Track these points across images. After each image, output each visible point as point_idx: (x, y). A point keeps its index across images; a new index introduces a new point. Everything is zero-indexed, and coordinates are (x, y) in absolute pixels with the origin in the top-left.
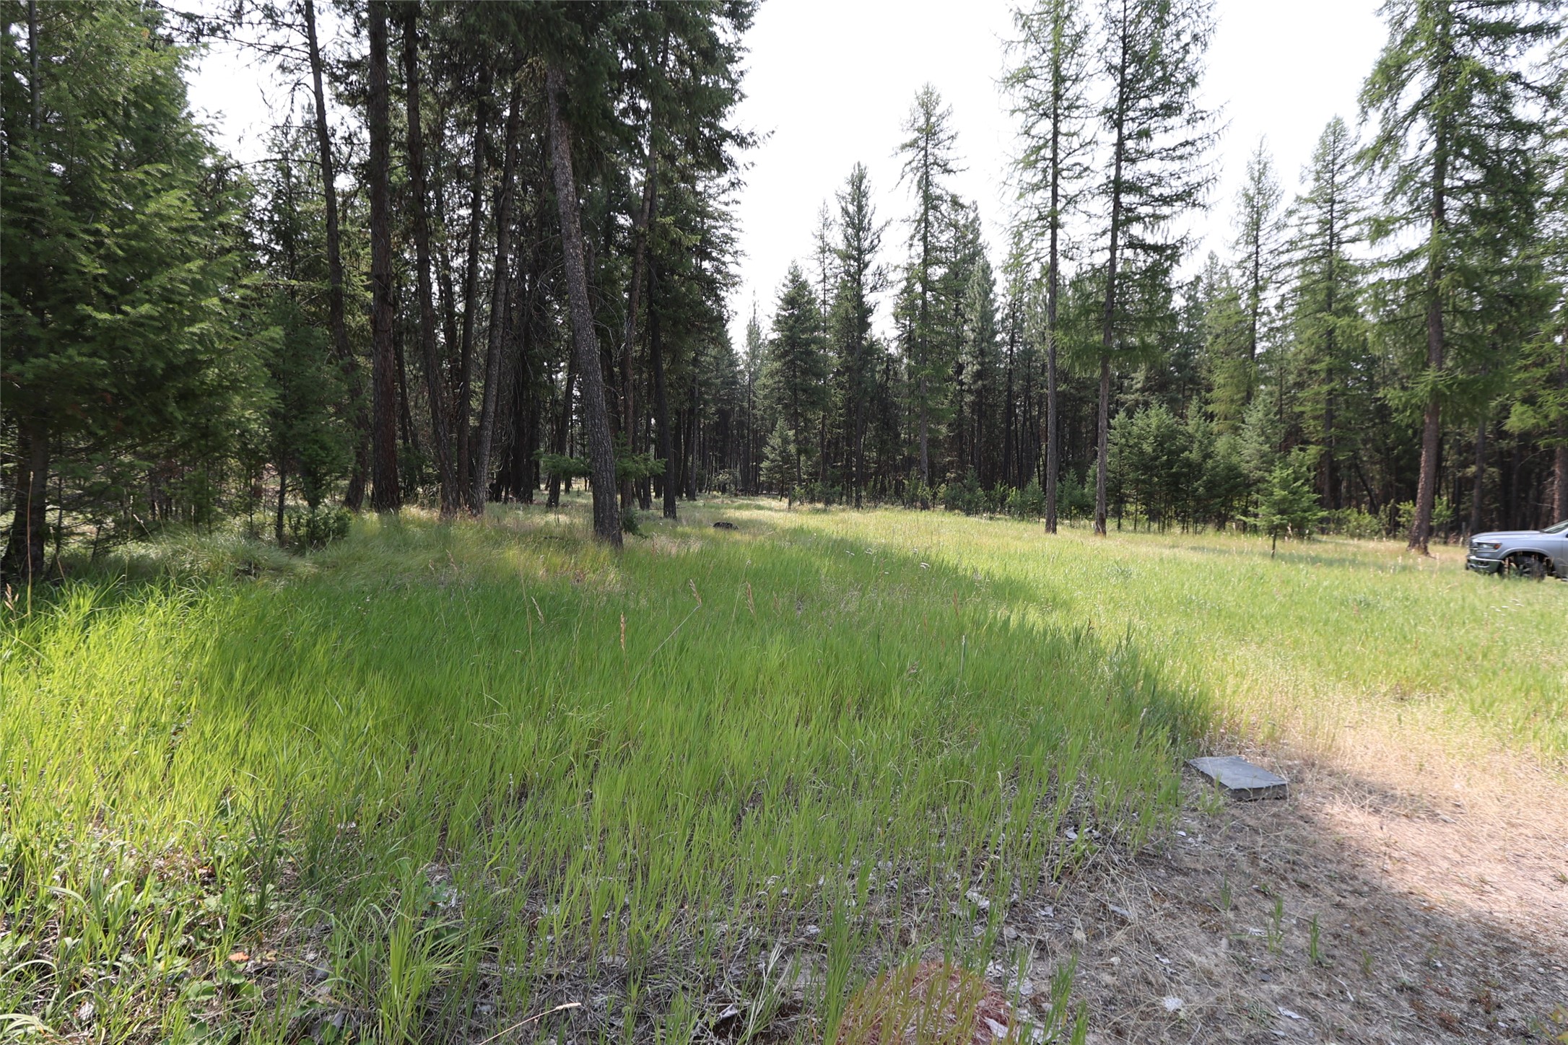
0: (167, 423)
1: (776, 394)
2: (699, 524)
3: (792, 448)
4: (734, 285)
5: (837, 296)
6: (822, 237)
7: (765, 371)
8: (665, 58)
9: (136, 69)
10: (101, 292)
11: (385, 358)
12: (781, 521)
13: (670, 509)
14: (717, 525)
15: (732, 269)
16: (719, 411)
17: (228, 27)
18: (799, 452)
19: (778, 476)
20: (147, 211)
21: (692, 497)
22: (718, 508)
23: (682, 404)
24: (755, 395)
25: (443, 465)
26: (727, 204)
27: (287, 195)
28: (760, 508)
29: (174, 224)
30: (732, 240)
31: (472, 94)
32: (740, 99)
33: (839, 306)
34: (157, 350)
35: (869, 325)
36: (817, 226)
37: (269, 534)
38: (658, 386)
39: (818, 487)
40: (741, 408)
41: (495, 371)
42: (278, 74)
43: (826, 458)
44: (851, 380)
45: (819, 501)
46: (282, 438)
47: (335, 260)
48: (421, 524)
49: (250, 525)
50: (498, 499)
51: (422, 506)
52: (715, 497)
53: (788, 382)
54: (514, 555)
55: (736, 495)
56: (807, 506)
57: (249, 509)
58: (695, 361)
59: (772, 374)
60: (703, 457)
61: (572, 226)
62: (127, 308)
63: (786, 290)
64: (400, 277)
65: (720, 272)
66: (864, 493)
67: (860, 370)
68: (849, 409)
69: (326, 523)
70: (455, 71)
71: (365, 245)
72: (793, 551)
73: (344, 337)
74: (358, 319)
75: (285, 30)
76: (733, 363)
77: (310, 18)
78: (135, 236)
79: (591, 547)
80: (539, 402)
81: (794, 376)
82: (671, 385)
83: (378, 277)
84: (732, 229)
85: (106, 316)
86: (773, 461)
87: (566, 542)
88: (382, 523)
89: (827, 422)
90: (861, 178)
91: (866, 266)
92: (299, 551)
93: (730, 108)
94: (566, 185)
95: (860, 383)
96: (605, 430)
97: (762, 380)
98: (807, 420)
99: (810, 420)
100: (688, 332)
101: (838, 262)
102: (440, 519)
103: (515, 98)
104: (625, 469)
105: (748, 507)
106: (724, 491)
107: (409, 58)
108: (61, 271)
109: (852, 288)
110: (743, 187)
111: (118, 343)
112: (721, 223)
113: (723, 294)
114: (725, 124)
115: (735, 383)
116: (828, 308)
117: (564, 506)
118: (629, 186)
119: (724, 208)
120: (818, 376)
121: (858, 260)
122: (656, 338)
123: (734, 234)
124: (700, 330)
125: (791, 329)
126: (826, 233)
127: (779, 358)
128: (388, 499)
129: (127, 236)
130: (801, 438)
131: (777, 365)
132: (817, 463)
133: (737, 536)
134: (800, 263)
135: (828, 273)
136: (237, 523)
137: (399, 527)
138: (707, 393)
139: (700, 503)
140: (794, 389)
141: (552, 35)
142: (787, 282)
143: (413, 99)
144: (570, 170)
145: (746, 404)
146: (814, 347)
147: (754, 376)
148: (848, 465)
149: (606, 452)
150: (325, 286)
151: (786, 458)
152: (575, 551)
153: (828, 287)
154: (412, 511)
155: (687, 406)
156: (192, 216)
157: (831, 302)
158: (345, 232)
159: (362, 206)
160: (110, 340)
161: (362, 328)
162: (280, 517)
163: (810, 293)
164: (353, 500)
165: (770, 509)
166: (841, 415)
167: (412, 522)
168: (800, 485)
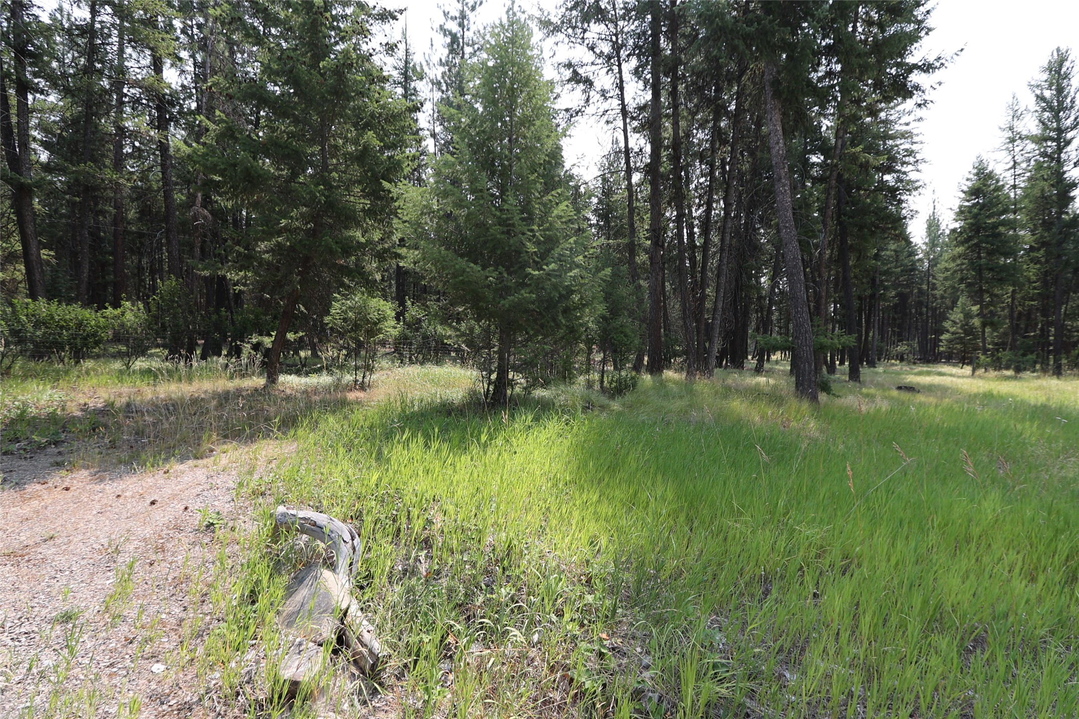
0: (558, 326)
1: (959, 275)
2: (880, 386)
3: (976, 322)
4: (916, 189)
5: (1030, 179)
6: (1011, 129)
7: (946, 256)
8: (855, 27)
9: (549, 144)
10: (534, 261)
11: (656, 279)
12: (965, 387)
13: (854, 375)
14: (900, 388)
15: (913, 176)
16: (899, 295)
17: (583, 109)
18: (984, 325)
19: (959, 346)
20: (553, 215)
21: (872, 364)
22: (898, 374)
23: (865, 290)
24: (934, 277)
25: (689, 344)
26: (907, 124)
27: (607, 193)
28: (940, 374)
29: (564, 220)
30: (912, 151)
31: (709, 102)
32: (927, 34)
33: (1032, 187)
34: (555, 287)
35: (1073, 199)
36: (1004, 119)
37: (597, 386)
38: (845, 278)
39: (1006, 355)
40: (921, 291)
41: (723, 280)
42: (606, 127)
43: (1015, 329)
44: (1048, 254)
45: (1007, 368)
46: (604, 330)
47: (632, 225)
48: (676, 383)
49: (588, 381)
50: (720, 366)
51: (676, 371)
52: (893, 365)
53: (972, 263)
54: (738, 406)
55: (914, 363)
56: (992, 373)
57: (587, 371)
58: (877, 257)
59: (954, 259)
60: (882, 332)
61: (782, 171)
62: (545, 267)
63: (969, 184)
64: (665, 229)
65: (901, 181)
66: (1064, 361)
67: (1060, 244)
68: (1045, 284)
69: (625, 381)
70: (699, 90)
71: (646, 213)
72: (986, 414)
73: (635, 269)
74: (642, 258)
75: (610, 100)
76: (913, 253)
77: (621, 88)
78: (548, 229)
79: (794, 403)
80: (750, 298)
81: (979, 258)
82: (856, 277)
83: (654, 230)
84: (913, 143)
85: (537, 272)
86: (953, 333)
87: (774, 398)
88: (654, 381)
89: (1018, 296)
90: (1062, 60)
91: (1068, 143)
92: (612, 397)
93: (916, 45)
94: (778, 143)
95: (1059, 256)
96: (806, 316)
97: (942, 265)
98: (992, 295)
99: (996, 296)
100: (873, 233)
101: (1031, 146)
102: (686, 379)
103: (739, 95)
104: (821, 344)
105: (928, 373)
106: (902, 360)
107: (674, 93)
108: (518, 252)
109: (1049, 168)
110: (930, 105)
111: (541, 286)
112: (903, 141)
113: (904, 197)
114: (910, 60)
115: (914, 269)
116: (1019, 191)
117: (767, 372)
118: (821, 133)
119: (905, 128)
120: (1006, 255)
121: (1057, 140)
122: (843, 241)
123: (914, 147)
124: (884, 230)
125: (975, 216)
126: (1016, 123)
127: (962, 243)
128: (656, 368)
129: (544, 230)
130: (985, 311)
131: (960, 249)
132: (1005, 334)
133: (921, 398)
134: (985, 157)
135: (1019, 158)
136: (582, 379)
137: (663, 384)
138: (887, 281)
139: (880, 369)
140: (979, 270)
141: (768, 42)
142: (971, 176)
143: (675, 118)
144: (780, 132)
145: (925, 287)
146: (1002, 229)
147: (934, 263)
148: (1044, 333)
149: (806, 332)
150: (626, 241)
151: (969, 330)
152: (780, 405)
153: (1018, 171)
154: (669, 374)
155: (869, 292)
156: (572, 214)
157: (1022, 185)
158: (637, 207)
159: (647, 190)
160: (538, 284)
161: (644, 263)
162: (603, 376)
163: (998, 181)
164: (637, 367)
165: (951, 375)
166: (1035, 288)
167: (670, 381)
168: (984, 353)
